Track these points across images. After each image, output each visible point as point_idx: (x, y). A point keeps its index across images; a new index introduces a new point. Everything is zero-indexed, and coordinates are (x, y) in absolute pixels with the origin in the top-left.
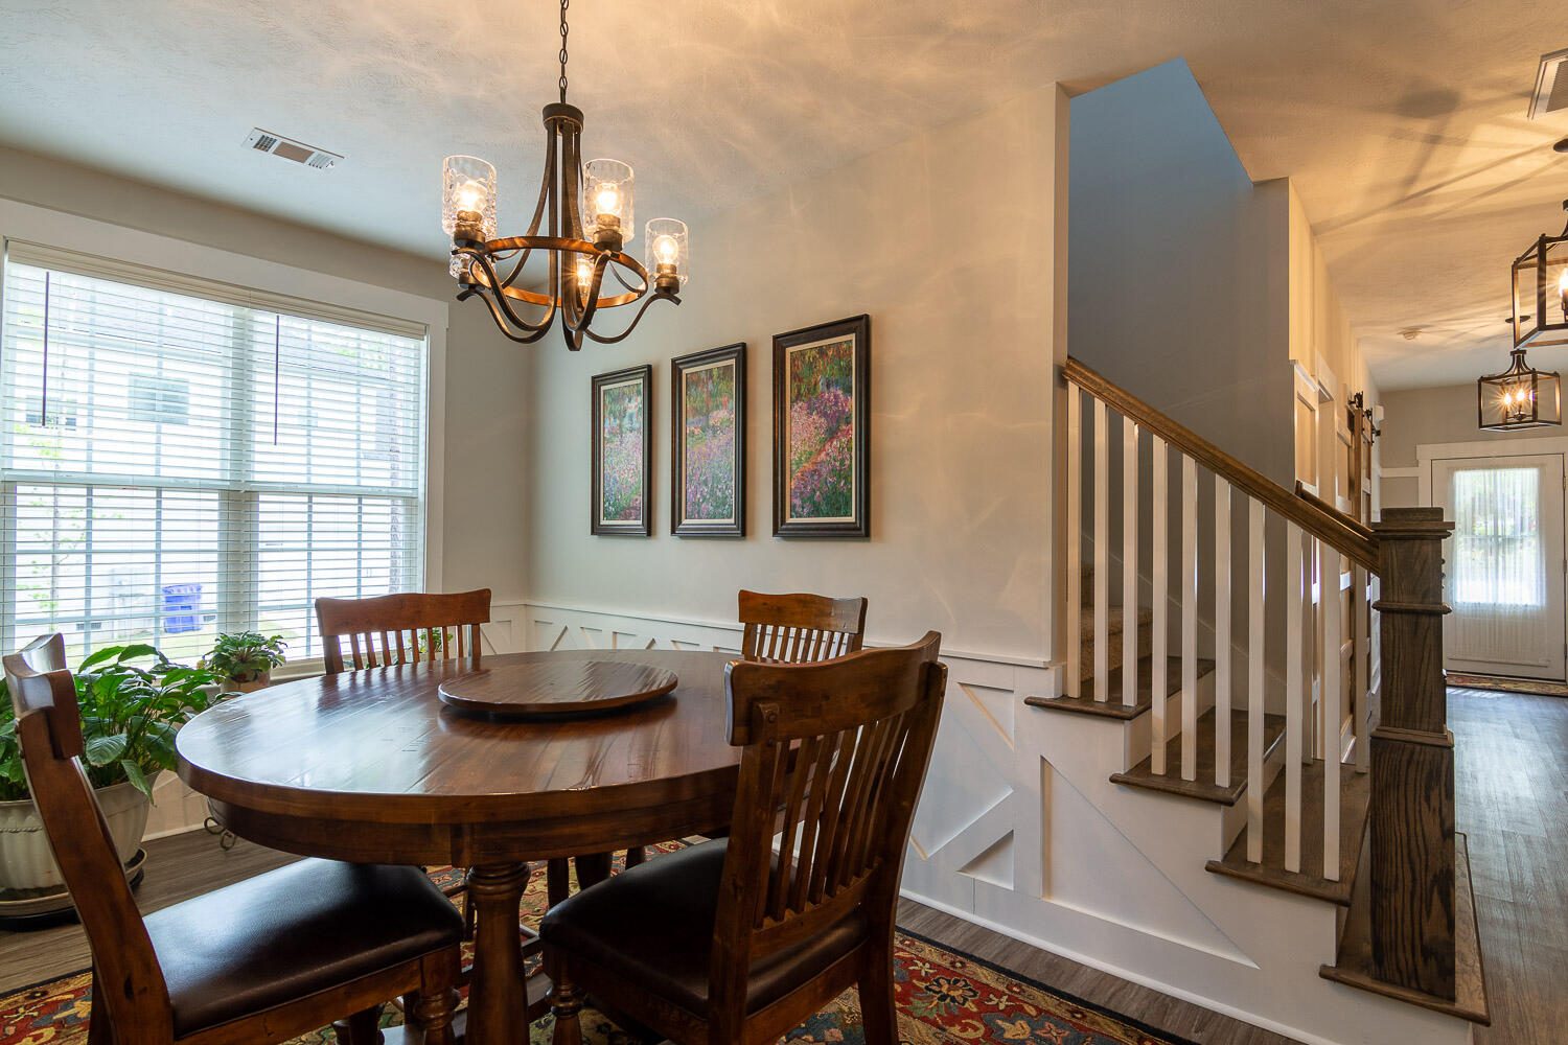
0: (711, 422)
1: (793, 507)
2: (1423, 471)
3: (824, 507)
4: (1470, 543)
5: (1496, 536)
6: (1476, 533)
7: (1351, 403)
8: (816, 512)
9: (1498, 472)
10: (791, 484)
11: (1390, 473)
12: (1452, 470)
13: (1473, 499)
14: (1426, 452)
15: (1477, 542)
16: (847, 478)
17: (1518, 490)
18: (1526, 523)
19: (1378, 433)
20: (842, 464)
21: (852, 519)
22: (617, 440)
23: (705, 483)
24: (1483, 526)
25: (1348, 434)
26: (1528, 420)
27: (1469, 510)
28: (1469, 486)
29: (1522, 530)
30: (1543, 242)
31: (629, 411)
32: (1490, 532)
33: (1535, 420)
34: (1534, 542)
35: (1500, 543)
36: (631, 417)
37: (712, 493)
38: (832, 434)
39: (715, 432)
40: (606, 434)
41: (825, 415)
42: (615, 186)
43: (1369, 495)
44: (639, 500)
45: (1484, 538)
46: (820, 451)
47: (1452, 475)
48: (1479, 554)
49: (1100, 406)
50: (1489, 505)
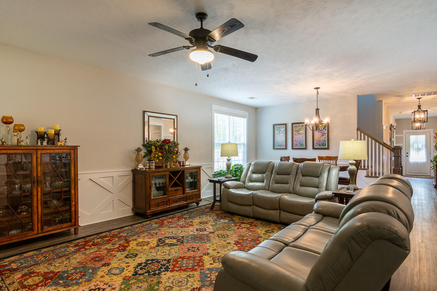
0: (299, 133)
1: (316, 145)
2: (404, 135)
3: (321, 145)
4: (413, 150)
5: (418, 148)
6: (414, 147)
7: (390, 126)
8: (320, 146)
9: (418, 136)
10: (315, 142)
11: (397, 136)
12: (410, 135)
13: (413, 141)
14: (404, 131)
15: (414, 149)
16: (325, 142)
17: (422, 139)
18: (423, 146)
19: (395, 129)
20: (324, 139)
21: (327, 147)
22: (278, 135)
23: (298, 142)
24: (415, 146)
25: (390, 131)
26: (420, 128)
27: (413, 144)
28: (413, 138)
29: (423, 147)
30: (415, 111)
31: (281, 130)
32: (417, 147)
33: (421, 129)
34: (425, 149)
35: (419, 149)
36: (282, 131)
37: (300, 143)
38: (323, 136)
39: (300, 134)
40: (276, 133)
41: (322, 133)
42: (329, 117)
43: (393, 141)
44: (284, 144)
45: (416, 149)
46: (320, 138)
47: (409, 136)
48: (415, 152)
49: (362, 134)
50: (416, 142)
